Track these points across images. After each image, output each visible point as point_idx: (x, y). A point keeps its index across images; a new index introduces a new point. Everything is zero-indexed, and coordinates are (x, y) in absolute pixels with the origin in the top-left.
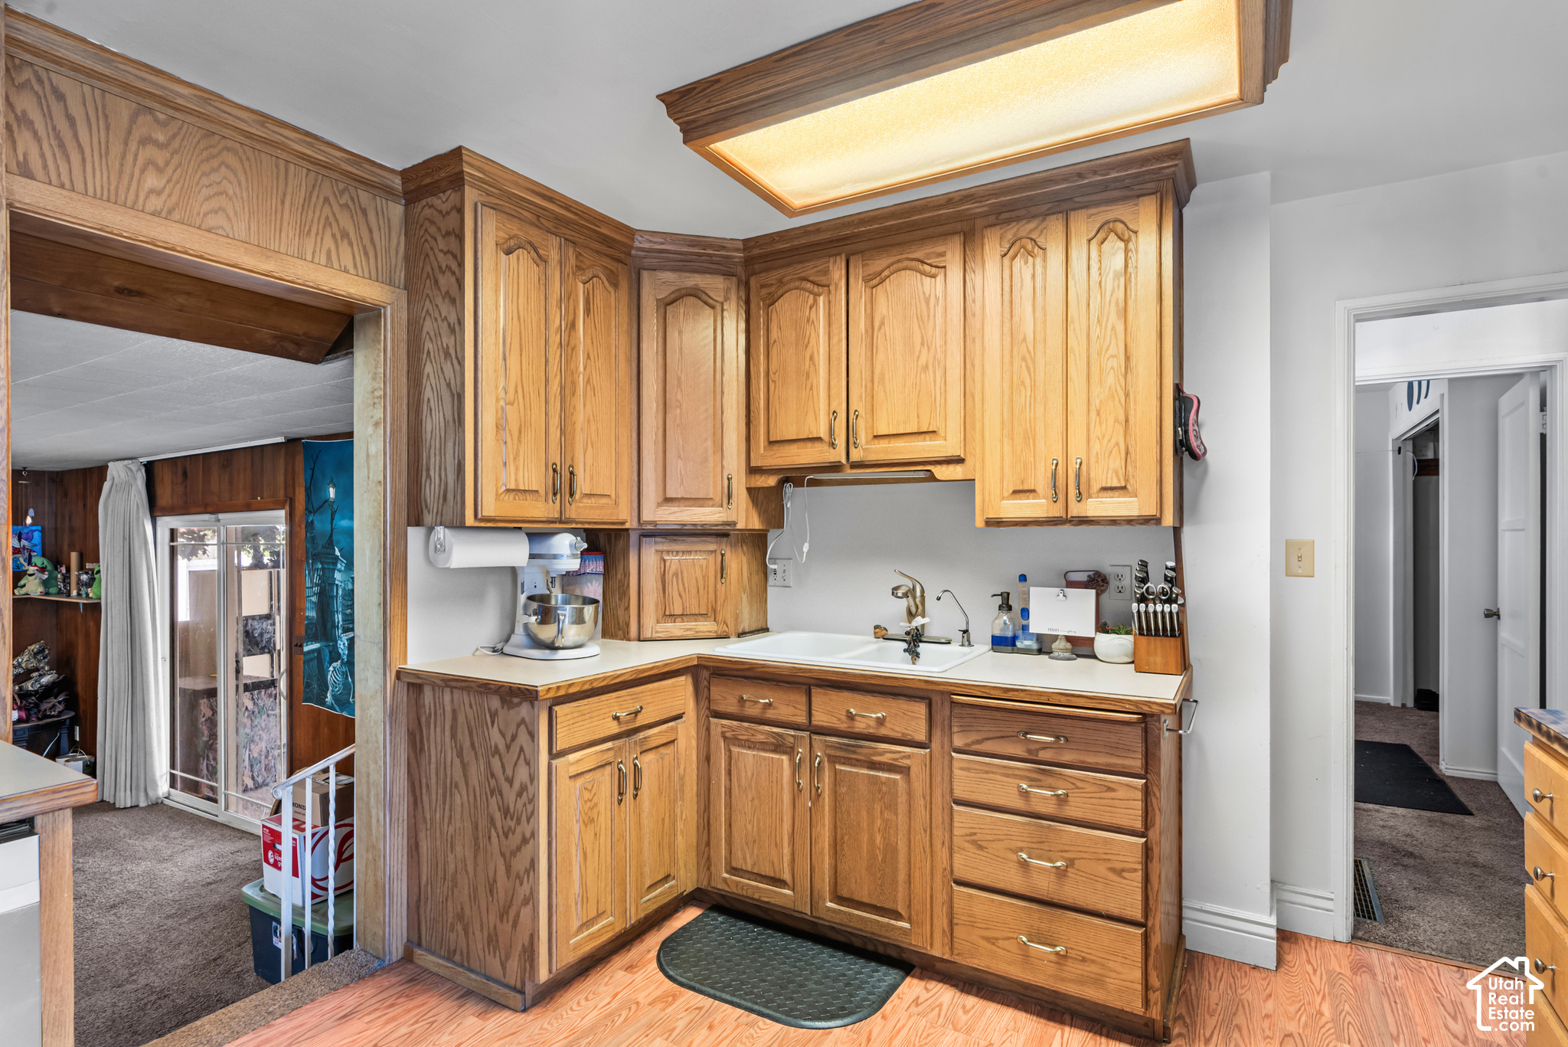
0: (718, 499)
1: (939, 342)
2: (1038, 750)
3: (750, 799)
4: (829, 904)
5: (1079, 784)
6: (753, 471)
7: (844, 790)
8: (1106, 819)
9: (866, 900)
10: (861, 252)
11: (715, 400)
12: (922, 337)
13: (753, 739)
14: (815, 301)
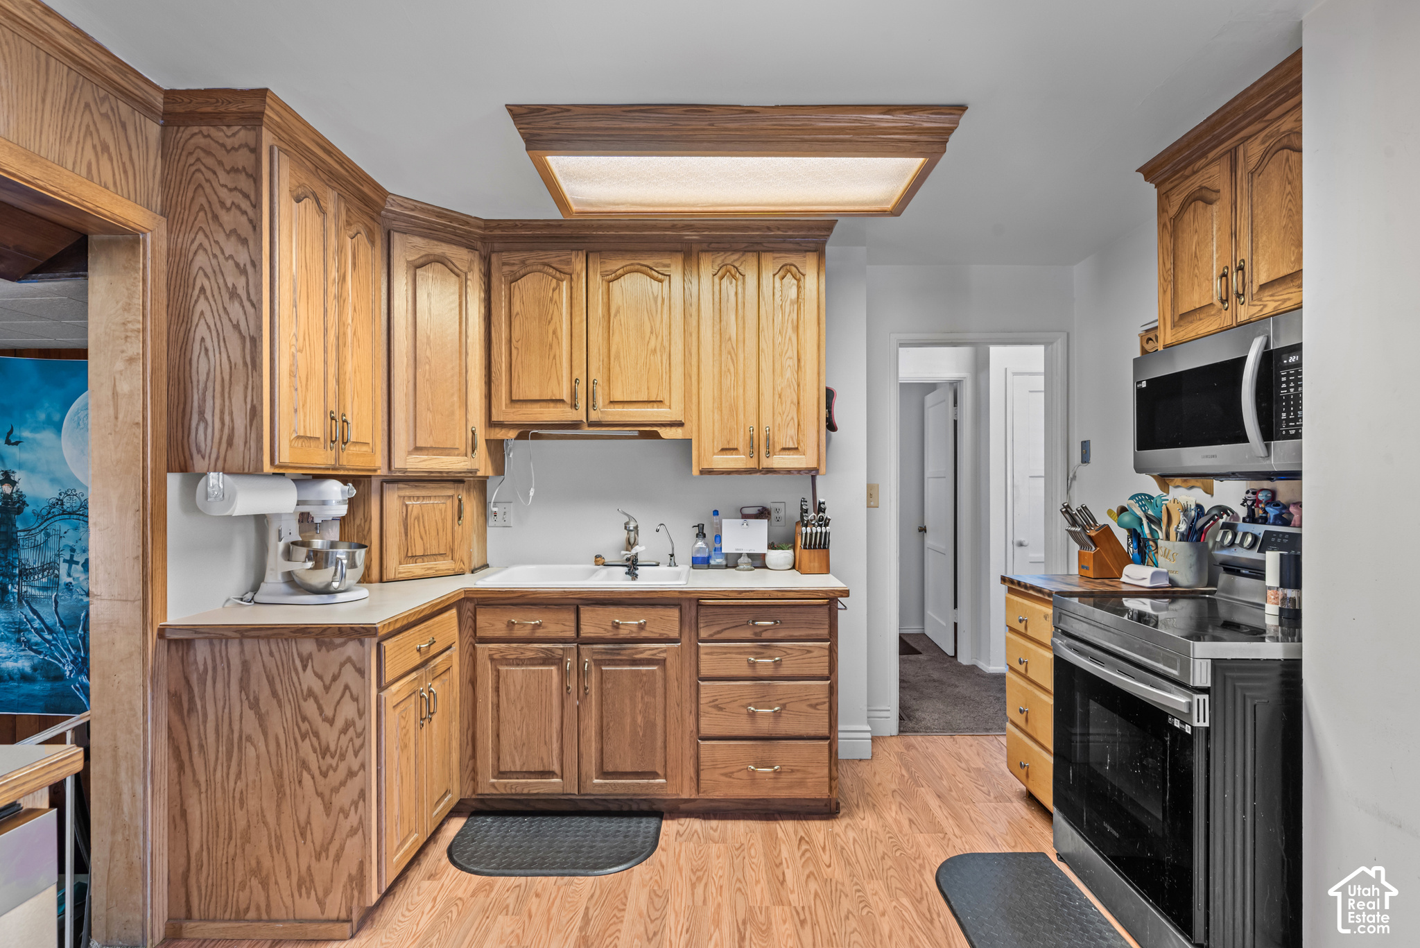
0: (463, 449)
1: (666, 332)
2: (761, 632)
3: (519, 707)
4: (596, 781)
5: (789, 651)
6: (491, 424)
7: (609, 686)
8: (807, 672)
9: (629, 769)
10: (599, 251)
11: (460, 359)
12: (652, 327)
13: (522, 657)
14: (558, 285)
